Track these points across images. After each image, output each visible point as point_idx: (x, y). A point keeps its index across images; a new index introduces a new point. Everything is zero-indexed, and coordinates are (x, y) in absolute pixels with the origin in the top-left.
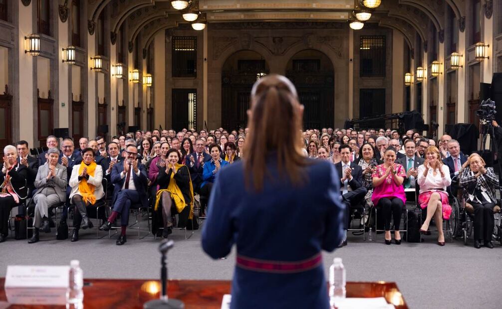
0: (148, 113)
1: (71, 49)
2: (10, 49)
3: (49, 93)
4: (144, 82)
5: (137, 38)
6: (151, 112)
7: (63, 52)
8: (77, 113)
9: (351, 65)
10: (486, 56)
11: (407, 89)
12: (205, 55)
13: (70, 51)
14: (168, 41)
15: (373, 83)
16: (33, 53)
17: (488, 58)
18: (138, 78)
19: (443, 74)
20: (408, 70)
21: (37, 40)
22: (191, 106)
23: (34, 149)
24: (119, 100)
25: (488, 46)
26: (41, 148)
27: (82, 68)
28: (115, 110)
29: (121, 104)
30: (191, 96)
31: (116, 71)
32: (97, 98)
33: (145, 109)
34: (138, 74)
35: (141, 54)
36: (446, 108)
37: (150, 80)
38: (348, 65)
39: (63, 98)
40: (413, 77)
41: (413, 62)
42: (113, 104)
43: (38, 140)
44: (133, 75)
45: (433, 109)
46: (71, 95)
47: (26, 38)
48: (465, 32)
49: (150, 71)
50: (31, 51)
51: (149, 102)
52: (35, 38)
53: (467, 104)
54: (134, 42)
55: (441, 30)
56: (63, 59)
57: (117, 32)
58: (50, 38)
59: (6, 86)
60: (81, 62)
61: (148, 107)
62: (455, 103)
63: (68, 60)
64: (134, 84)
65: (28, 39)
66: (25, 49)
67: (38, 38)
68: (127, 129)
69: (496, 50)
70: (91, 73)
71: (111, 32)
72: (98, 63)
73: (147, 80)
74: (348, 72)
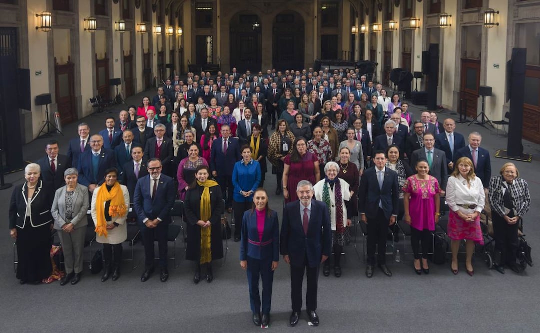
0: (179, 52)
1: (122, 22)
2: (71, 30)
3: (106, 54)
4: (176, 33)
5: (171, 6)
6: (181, 51)
7: (116, 24)
8: (127, 64)
9: (316, 20)
10: (417, 26)
11: (353, 36)
12: (218, 14)
13: (121, 24)
14: (193, 5)
15: (329, 31)
16: (91, 31)
17: (419, 27)
18: (172, 32)
19: (381, 31)
20: (353, 25)
21: (93, 22)
22: (209, 46)
23: (93, 98)
24: (159, 48)
25: (419, 20)
26: (99, 96)
27: (131, 33)
28: (156, 55)
29: (160, 50)
30: (209, 39)
31: (156, 30)
32: (143, 50)
33: (177, 50)
34: (172, 29)
35: (174, 15)
36: (383, 53)
37: (180, 31)
38: (313, 20)
39: (117, 55)
40: (357, 29)
41: (357, 20)
42: (155, 51)
43: (97, 89)
44: (169, 30)
45: (373, 52)
46: (122, 51)
47: (85, 20)
48: (399, 7)
49: (181, 25)
50: (89, 29)
51: (180, 45)
52: (92, 20)
53: (401, 54)
54: (169, 8)
55: (379, 3)
56: (116, 28)
57: (157, 4)
58: (106, 17)
59: (69, 57)
60: (130, 28)
61: (180, 47)
62: (390, 52)
63: (120, 30)
64: (169, 36)
65: (87, 21)
66: (85, 27)
67: (94, 20)
68: (165, 66)
69: (426, 24)
70: (138, 34)
71: (153, 5)
72: (143, 28)
73: (179, 31)
74: (313, 24)
